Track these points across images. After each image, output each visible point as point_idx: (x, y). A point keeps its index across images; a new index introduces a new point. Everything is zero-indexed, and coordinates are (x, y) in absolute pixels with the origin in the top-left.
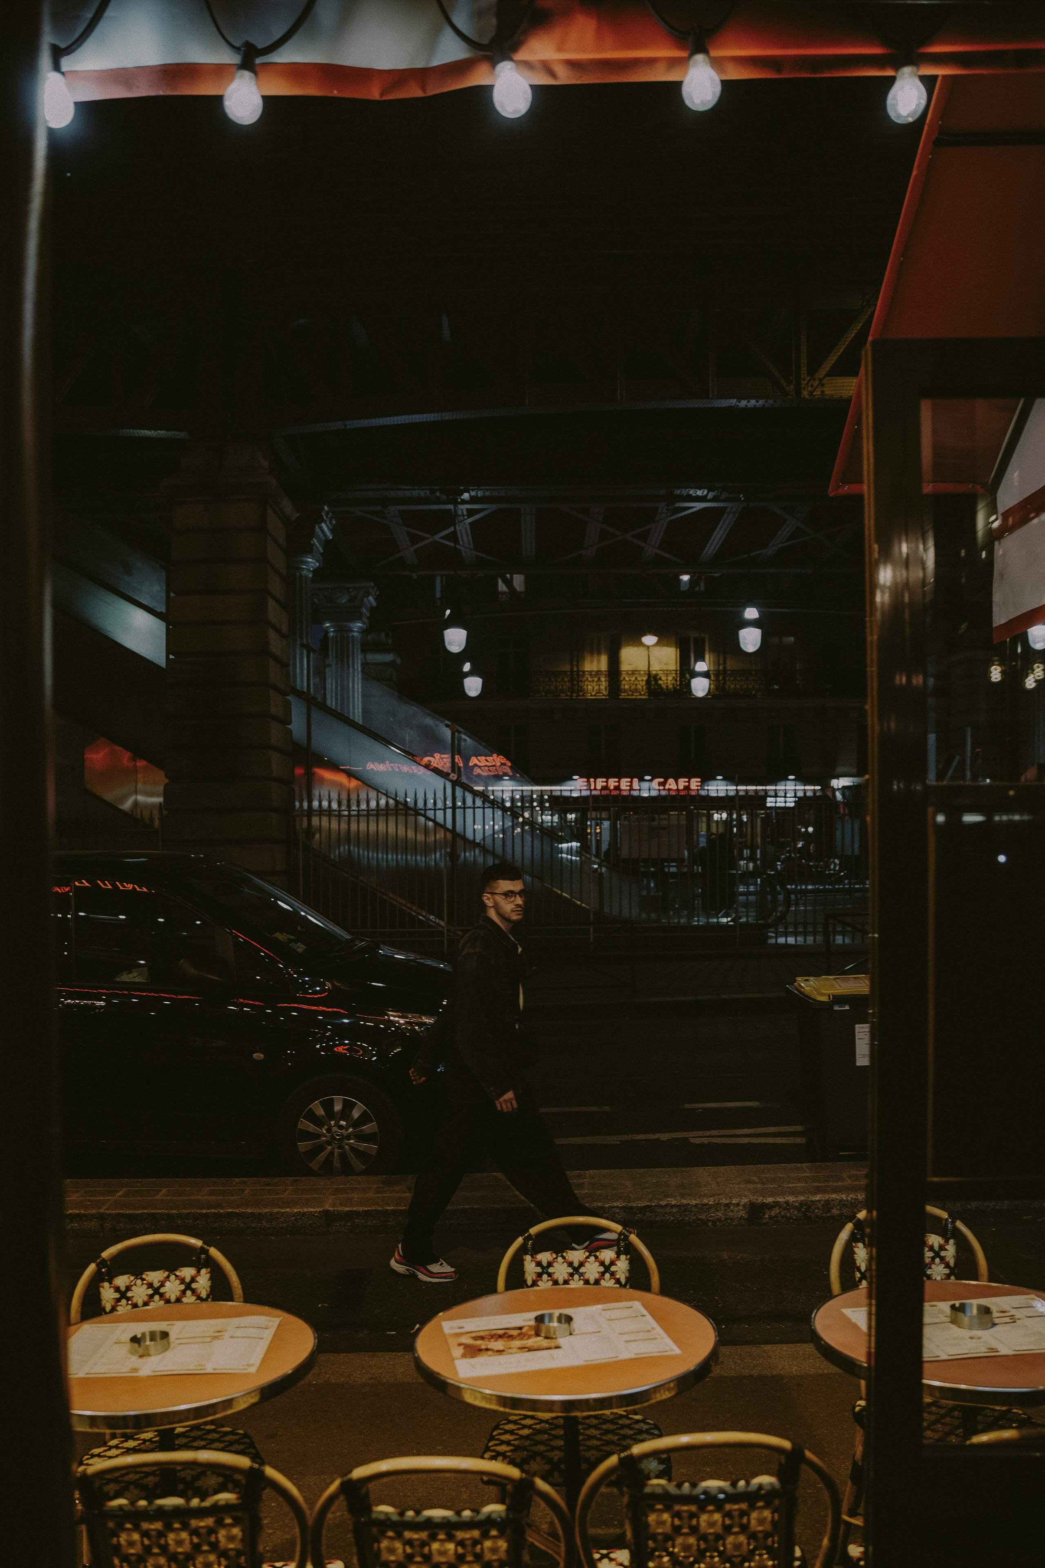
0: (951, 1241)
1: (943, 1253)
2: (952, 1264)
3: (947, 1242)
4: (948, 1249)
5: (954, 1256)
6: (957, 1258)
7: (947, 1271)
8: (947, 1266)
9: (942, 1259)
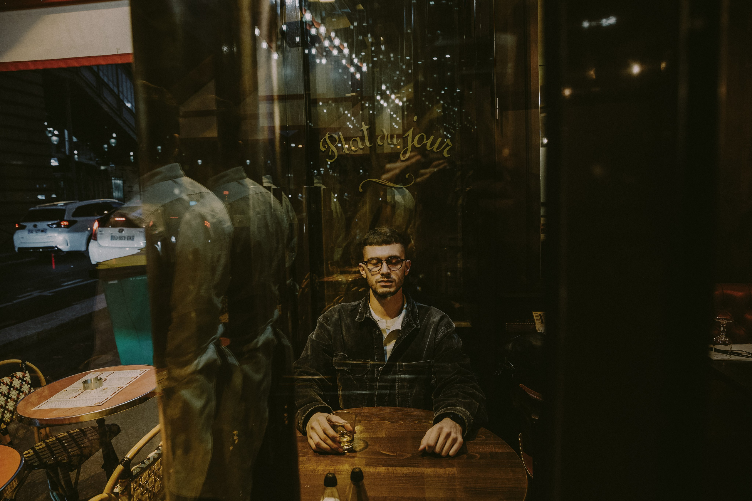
0: (27, 372)
1: (25, 379)
2: (30, 382)
3: (25, 373)
4: (26, 376)
5: (30, 378)
6: (31, 378)
7: (29, 386)
8: (28, 384)
9: (26, 381)
